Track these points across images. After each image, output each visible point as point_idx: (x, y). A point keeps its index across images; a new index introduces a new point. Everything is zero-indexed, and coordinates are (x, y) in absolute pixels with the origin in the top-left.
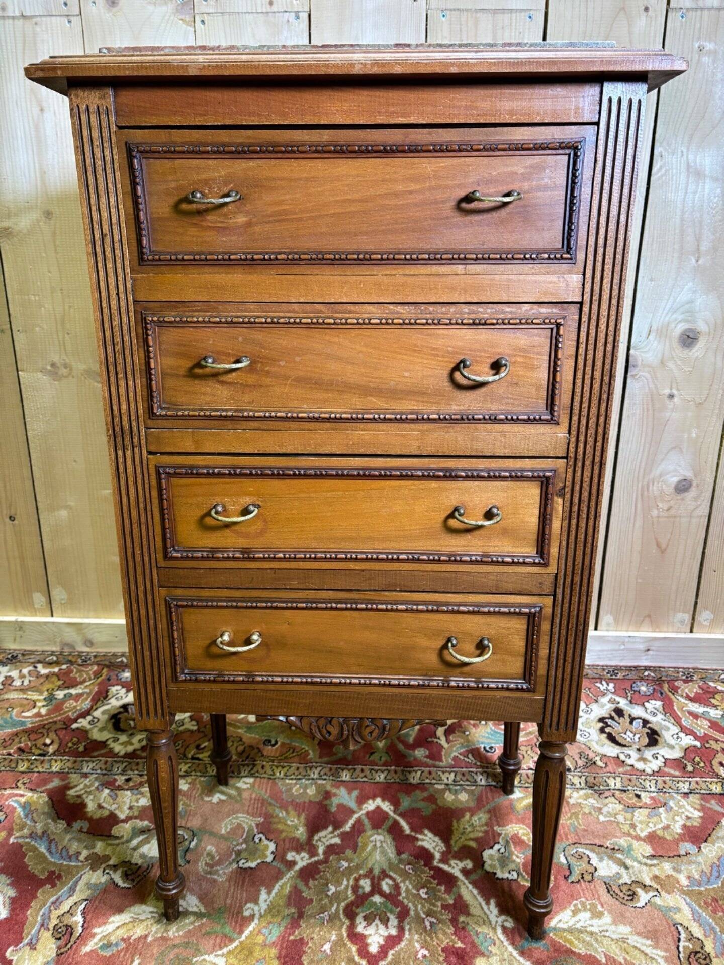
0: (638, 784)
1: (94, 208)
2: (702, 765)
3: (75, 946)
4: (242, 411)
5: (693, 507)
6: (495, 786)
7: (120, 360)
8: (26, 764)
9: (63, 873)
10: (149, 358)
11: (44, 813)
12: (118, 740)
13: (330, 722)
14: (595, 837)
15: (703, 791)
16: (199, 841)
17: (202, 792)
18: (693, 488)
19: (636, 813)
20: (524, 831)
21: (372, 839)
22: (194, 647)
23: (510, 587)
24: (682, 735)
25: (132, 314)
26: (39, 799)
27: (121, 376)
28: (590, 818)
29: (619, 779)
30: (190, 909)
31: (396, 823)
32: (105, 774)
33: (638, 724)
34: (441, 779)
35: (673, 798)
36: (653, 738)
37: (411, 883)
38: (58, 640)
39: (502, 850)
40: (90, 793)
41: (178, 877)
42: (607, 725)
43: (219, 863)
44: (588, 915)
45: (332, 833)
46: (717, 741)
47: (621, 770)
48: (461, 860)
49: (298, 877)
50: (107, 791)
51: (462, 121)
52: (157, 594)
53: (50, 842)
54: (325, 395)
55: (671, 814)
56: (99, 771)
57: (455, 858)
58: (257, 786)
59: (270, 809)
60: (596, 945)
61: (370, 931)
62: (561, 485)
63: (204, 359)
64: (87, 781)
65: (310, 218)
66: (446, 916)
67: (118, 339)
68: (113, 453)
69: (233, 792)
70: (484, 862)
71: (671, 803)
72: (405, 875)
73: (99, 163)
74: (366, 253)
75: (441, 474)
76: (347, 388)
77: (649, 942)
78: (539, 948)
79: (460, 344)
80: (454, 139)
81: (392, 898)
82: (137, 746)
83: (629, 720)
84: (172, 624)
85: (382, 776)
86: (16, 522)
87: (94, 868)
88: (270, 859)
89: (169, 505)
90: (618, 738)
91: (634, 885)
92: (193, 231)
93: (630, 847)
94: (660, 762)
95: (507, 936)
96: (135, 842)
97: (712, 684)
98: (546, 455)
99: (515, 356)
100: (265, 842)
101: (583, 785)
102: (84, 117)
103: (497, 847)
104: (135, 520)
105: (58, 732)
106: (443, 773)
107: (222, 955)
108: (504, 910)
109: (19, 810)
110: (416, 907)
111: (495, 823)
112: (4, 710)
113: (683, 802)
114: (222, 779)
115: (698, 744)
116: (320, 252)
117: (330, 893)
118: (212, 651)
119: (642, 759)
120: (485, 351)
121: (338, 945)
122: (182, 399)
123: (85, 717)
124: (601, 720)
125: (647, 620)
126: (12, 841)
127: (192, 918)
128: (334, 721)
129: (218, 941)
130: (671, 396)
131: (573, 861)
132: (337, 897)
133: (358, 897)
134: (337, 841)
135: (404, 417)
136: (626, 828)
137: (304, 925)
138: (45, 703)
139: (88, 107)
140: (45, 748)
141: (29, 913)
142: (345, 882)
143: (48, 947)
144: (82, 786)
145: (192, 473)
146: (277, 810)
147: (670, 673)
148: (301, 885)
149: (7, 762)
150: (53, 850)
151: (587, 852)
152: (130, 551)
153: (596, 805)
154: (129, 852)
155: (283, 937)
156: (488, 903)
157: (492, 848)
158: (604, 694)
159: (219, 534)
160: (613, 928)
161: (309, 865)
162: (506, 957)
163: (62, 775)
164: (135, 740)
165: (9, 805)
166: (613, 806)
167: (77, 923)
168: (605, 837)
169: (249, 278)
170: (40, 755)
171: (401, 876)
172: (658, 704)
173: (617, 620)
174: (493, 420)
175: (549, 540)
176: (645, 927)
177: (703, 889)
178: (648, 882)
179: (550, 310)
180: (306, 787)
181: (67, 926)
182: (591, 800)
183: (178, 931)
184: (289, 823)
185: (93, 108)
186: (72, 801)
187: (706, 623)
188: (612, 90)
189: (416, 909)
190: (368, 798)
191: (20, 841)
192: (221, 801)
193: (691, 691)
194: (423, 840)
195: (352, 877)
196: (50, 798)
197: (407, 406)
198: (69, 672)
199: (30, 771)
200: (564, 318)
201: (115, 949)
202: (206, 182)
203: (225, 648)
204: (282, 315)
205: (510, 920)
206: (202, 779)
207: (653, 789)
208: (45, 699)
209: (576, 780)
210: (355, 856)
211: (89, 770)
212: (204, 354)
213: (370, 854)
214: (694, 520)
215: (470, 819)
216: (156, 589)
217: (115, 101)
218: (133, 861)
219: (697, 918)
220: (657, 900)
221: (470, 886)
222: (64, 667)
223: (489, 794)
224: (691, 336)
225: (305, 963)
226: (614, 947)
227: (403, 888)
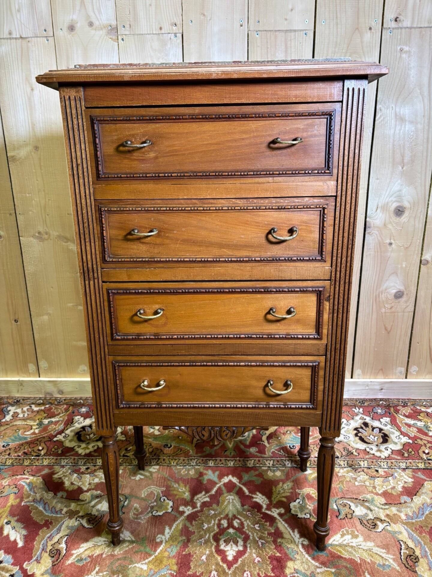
0: (377, 464)
1: (73, 150)
2: (413, 453)
3: (62, 561)
4: (154, 258)
5: (405, 307)
6: (296, 467)
7: (87, 232)
8: (29, 461)
9: (53, 521)
10: (103, 230)
11: (40, 488)
12: (80, 446)
13: (204, 429)
14: (353, 494)
15: (414, 468)
16: (130, 501)
17: (130, 475)
18: (405, 296)
19: (376, 480)
20: (313, 492)
21: (227, 498)
22: (128, 389)
23: (301, 351)
24: (401, 436)
25: (93, 207)
26: (37, 480)
27: (87, 240)
28: (350, 484)
29: (366, 462)
30: (126, 539)
31: (241, 489)
32: (74, 466)
33: (376, 431)
34: (265, 464)
35: (397, 472)
36: (385, 438)
37: (250, 521)
38: (43, 391)
39: (301, 503)
40: (66, 476)
41: (119, 520)
42: (359, 432)
43: (141, 513)
44: (350, 536)
45: (205, 495)
46: (421, 439)
47: (367, 457)
48: (277, 508)
49: (186, 520)
50: (75, 475)
51: (270, 102)
52: (107, 360)
53: (45, 504)
54: (199, 249)
55: (396, 480)
56: (70, 464)
57: (274, 507)
58: (161, 470)
59: (169, 482)
60: (354, 553)
61: (228, 548)
62: (328, 295)
63: (133, 230)
64: (64, 470)
65: (189, 154)
66: (270, 539)
67: (86, 220)
68: (83, 282)
69: (147, 474)
70: (291, 509)
71: (396, 474)
72: (247, 517)
73: (76, 127)
74: (220, 172)
75: (263, 290)
76: (211, 244)
77: (384, 551)
78: (323, 555)
79: (271, 219)
80: (266, 111)
81: (240, 530)
82: (91, 449)
83: (371, 429)
84: (116, 376)
85: (232, 463)
86: (18, 323)
87: (70, 518)
88: (170, 510)
89: (114, 310)
90: (365, 439)
91: (375, 520)
92: (126, 161)
93: (373, 499)
94: (389, 452)
95: (305, 549)
96: (93, 503)
97: (418, 408)
98: (319, 278)
99: (301, 225)
100: (167, 501)
101: (346, 465)
102: (67, 103)
103: (298, 501)
104: (95, 319)
105: (46, 443)
106: (267, 461)
107: (146, 563)
108: (303, 535)
109: (26, 487)
110: (253, 534)
111: (296, 488)
112: (14, 431)
113: (403, 474)
114: (141, 467)
115: (411, 441)
116: (195, 172)
117: (204, 528)
118: (138, 391)
119: (379, 451)
120: (285, 223)
121: (210, 556)
122: (121, 252)
123: (61, 434)
124: (356, 429)
125: (381, 372)
126: (23, 504)
127: (127, 544)
128: (206, 429)
129: (143, 555)
130: (391, 244)
131: (341, 508)
132: (208, 530)
133: (220, 530)
134: (207, 499)
135: (241, 259)
136: (370, 489)
137: (191, 546)
138: (37, 427)
139: (69, 97)
140: (39, 452)
141: (35, 543)
142: (213, 522)
143: (47, 562)
144: (61, 472)
145: (127, 292)
146: (173, 483)
147: (394, 402)
148: (188, 524)
149: (17, 460)
150: (47, 509)
151: (349, 502)
152: (92, 336)
153: (354, 476)
154: (90, 508)
155: (179, 553)
156: (293, 532)
157: (295, 501)
158: (357, 415)
159: (142, 325)
160: (364, 543)
161: (192, 513)
162: (304, 560)
163: (50, 466)
164: (90, 446)
165: (20, 484)
166: (363, 477)
167: (62, 548)
168: (359, 494)
169: (157, 186)
170: (36, 456)
171: (244, 518)
172: (388, 419)
173: (364, 373)
174: (290, 260)
175: (322, 325)
176: (382, 543)
177: (414, 521)
178: (383, 518)
179: (319, 201)
180: (189, 470)
181: (57, 550)
182: (351, 474)
183: (120, 551)
184: (180, 490)
185: (72, 98)
186: (56, 481)
187: (414, 373)
188: (349, 84)
190: (224, 476)
191: (28, 504)
192: (141, 479)
193: (406, 412)
194: (256, 498)
195: (217, 519)
196: (43, 480)
197: (244, 253)
198: (50, 409)
199: (31, 465)
200: (327, 204)
201: (85, 562)
202: (133, 135)
203: (146, 388)
204: (175, 206)
205: (306, 540)
206: (130, 467)
207: (385, 467)
208: (37, 424)
209: (342, 463)
210: (218, 508)
211: (64, 464)
212: (133, 227)
213: (226, 506)
214: (406, 314)
215: (283, 486)
216: (107, 357)
217: (84, 94)
218: (93, 513)
219: (411, 537)
220: (389, 528)
221: (283, 523)
222: (47, 406)
223: (293, 472)
224: (401, 209)
225: (192, 566)
226: (365, 554)
227: (246, 524)
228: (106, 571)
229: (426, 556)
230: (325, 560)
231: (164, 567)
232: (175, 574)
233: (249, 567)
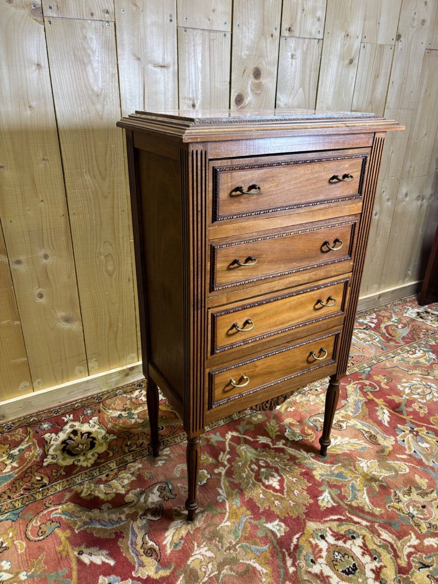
3: (162, 554)
9: (121, 530)
11: (80, 511)
12: (80, 460)
16: (172, 485)
17: (151, 464)
21: (241, 449)
25: (207, 246)
26: (68, 506)
28: (308, 405)
31: (245, 439)
32: (92, 479)
37: (270, 458)
40: (94, 491)
45: (224, 454)
48: (279, 441)
49: (227, 477)
50: (102, 486)
53: (99, 521)
56: (86, 479)
57: (277, 441)
58: (173, 450)
60: (343, 448)
61: (271, 482)
62: (350, 283)
64: (86, 486)
66: (291, 463)
69: (165, 458)
70: (288, 438)
72: (266, 456)
74: (300, 204)
75: (316, 288)
76: (287, 261)
77: (356, 440)
79: (325, 235)
81: (268, 466)
82: (94, 458)
85: (222, 422)
87: (135, 520)
88: (209, 476)
91: (338, 423)
95: (315, 459)
96: (142, 500)
98: (346, 272)
99: (341, 236)
103: (287, 430)
105: (39, 471)
107: (227, 521)
108: (307, 451)
109: (63, 517)
110: (279, 465)
111: (279, 422)
114: (155, 454)
117: (244, 477)
120: (333, 236)
121: (264, 493)
122: (225, 280)
123: (46, 458)
126: (77, 532)
127: (201, 515)
131: (315, 423)
132: (248, 477)
133: (255, 473)
134: (228, 456)
137: (246, 493)
138: (11, 461)
140: (41, 482)
141: (124, 555)
142: (246, 470)
143: (150, 562)
148: (231, 480)
149: (26, 499)
150: (105, 524)
151: (316, 418)
153: (307, 399)
154: (144, 505)
155: (242, 501)
156: (301, 452)
157: (286, 432)
160: (343, 440)
161: (226, 471)
162: (321, 467)
163: (67, 490)
164: (90, 456)
165: (54, 517)
166: (311, 397)
167: (152, 545)
168: (318, 410)
170: (42, 487)
171: (264, 457)
176: (352, 435)
177: (358, 414)
178: (342, 420)
179: (354, 218)
181: (149, 549)
182: (303, 398)
183: (199, 522)
186: (89, 498)
189: (279, 466)
190: (225, 434)
191: (82, 529)
192: (164, 464)
194: (260, 440)
195: (247, 467)
196: (74, 503)
198: (6, 438)
199: (46, 497)
200: (356, 220)
201: (181, 545)
205: (312, 453)
206: (145, 458)
207: (319, 385)
208: (8, 458)
210: (241, 459)
211: (80, 481)
213: (246, 455)
215: (270, 424)
218: (150, 507)
219: (363, 425)
220: (349, 424)
221: (290, 449)
225: (259, 505)
226: (348, 446)
227: (269, 462)
228: (204, 541)
229: (378, 433)
230: (331, 460)
231: (241, 516)
232: (253, 516)
233: (294, 487)
